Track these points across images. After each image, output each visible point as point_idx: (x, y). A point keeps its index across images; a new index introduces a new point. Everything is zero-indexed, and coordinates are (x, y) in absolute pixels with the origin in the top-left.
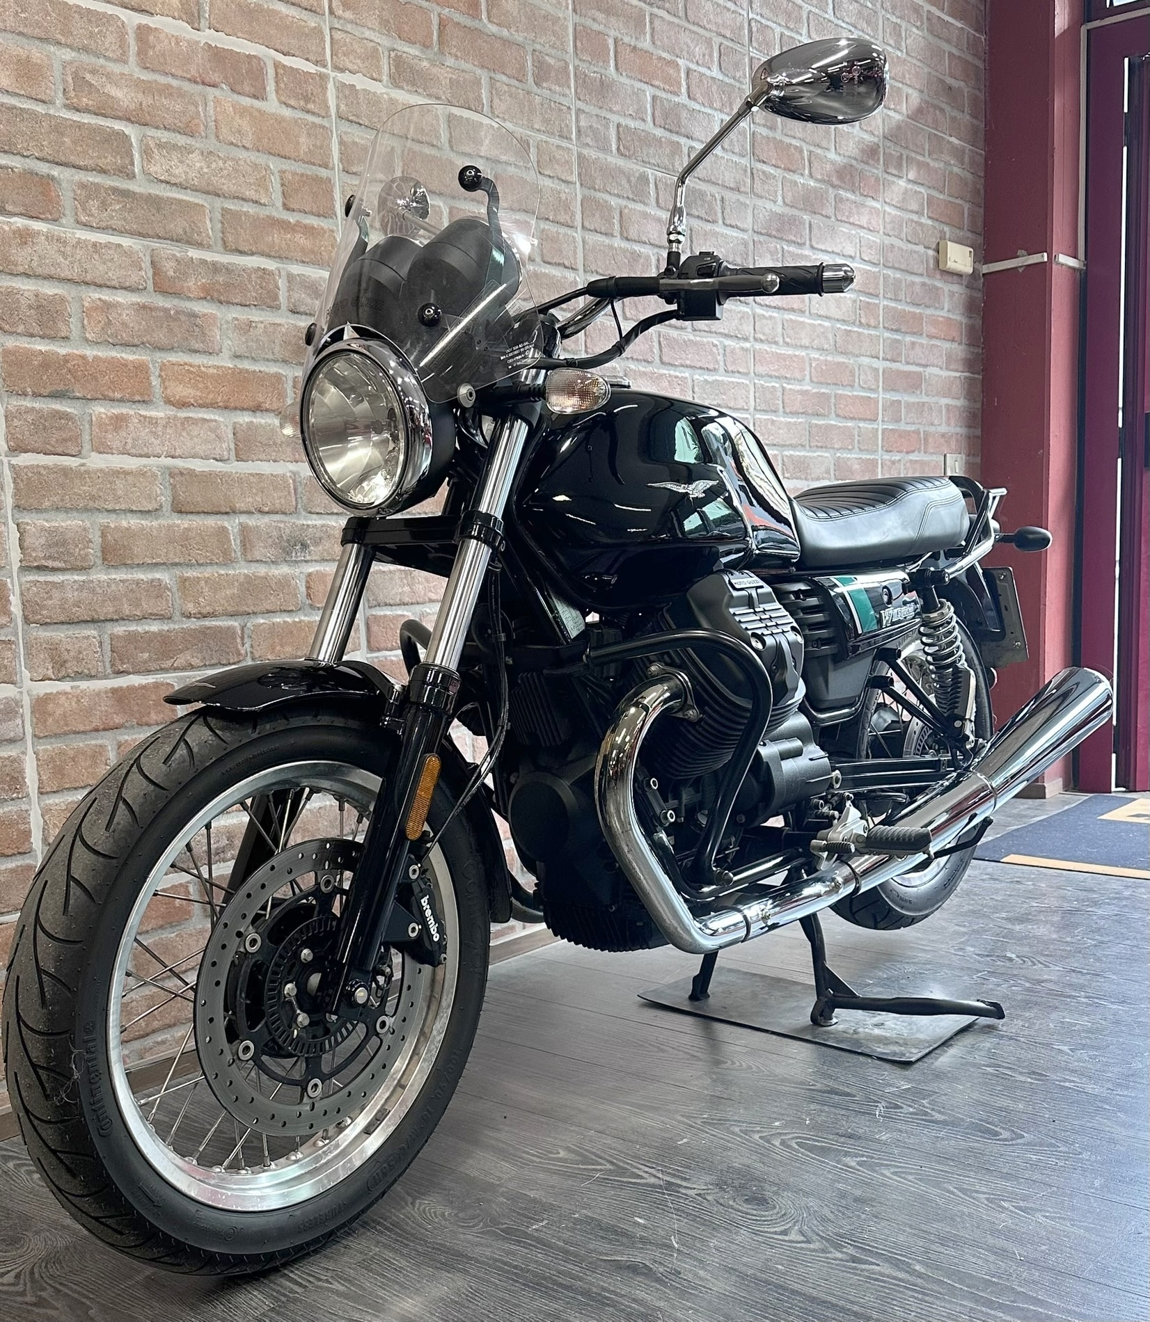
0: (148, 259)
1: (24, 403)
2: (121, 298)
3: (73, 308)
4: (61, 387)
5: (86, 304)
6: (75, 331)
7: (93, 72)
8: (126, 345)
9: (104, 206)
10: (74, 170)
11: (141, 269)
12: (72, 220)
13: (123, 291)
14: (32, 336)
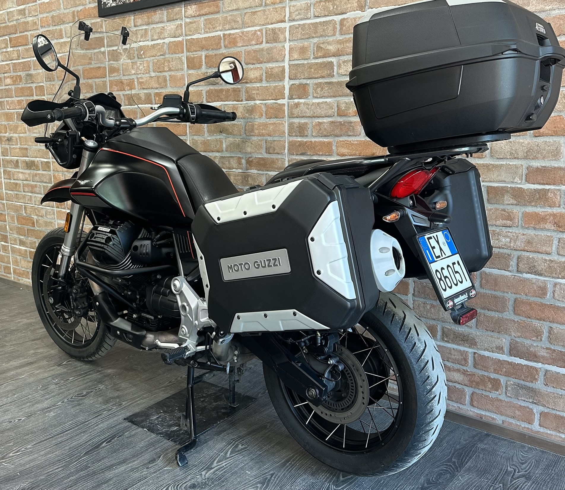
0: (336, 104)
1: (293, 157)
2: (325, 120)
3: (310, 126)
4: (304, 152)
5: (314, 124)
6: (310, 134)
7: (323, 43)
8: (325, 136)
9: (322, 89)
10: (314, 79)
11: (333, 109)
12: (312, 97)
13: (327, 118)
14: (297, 136)
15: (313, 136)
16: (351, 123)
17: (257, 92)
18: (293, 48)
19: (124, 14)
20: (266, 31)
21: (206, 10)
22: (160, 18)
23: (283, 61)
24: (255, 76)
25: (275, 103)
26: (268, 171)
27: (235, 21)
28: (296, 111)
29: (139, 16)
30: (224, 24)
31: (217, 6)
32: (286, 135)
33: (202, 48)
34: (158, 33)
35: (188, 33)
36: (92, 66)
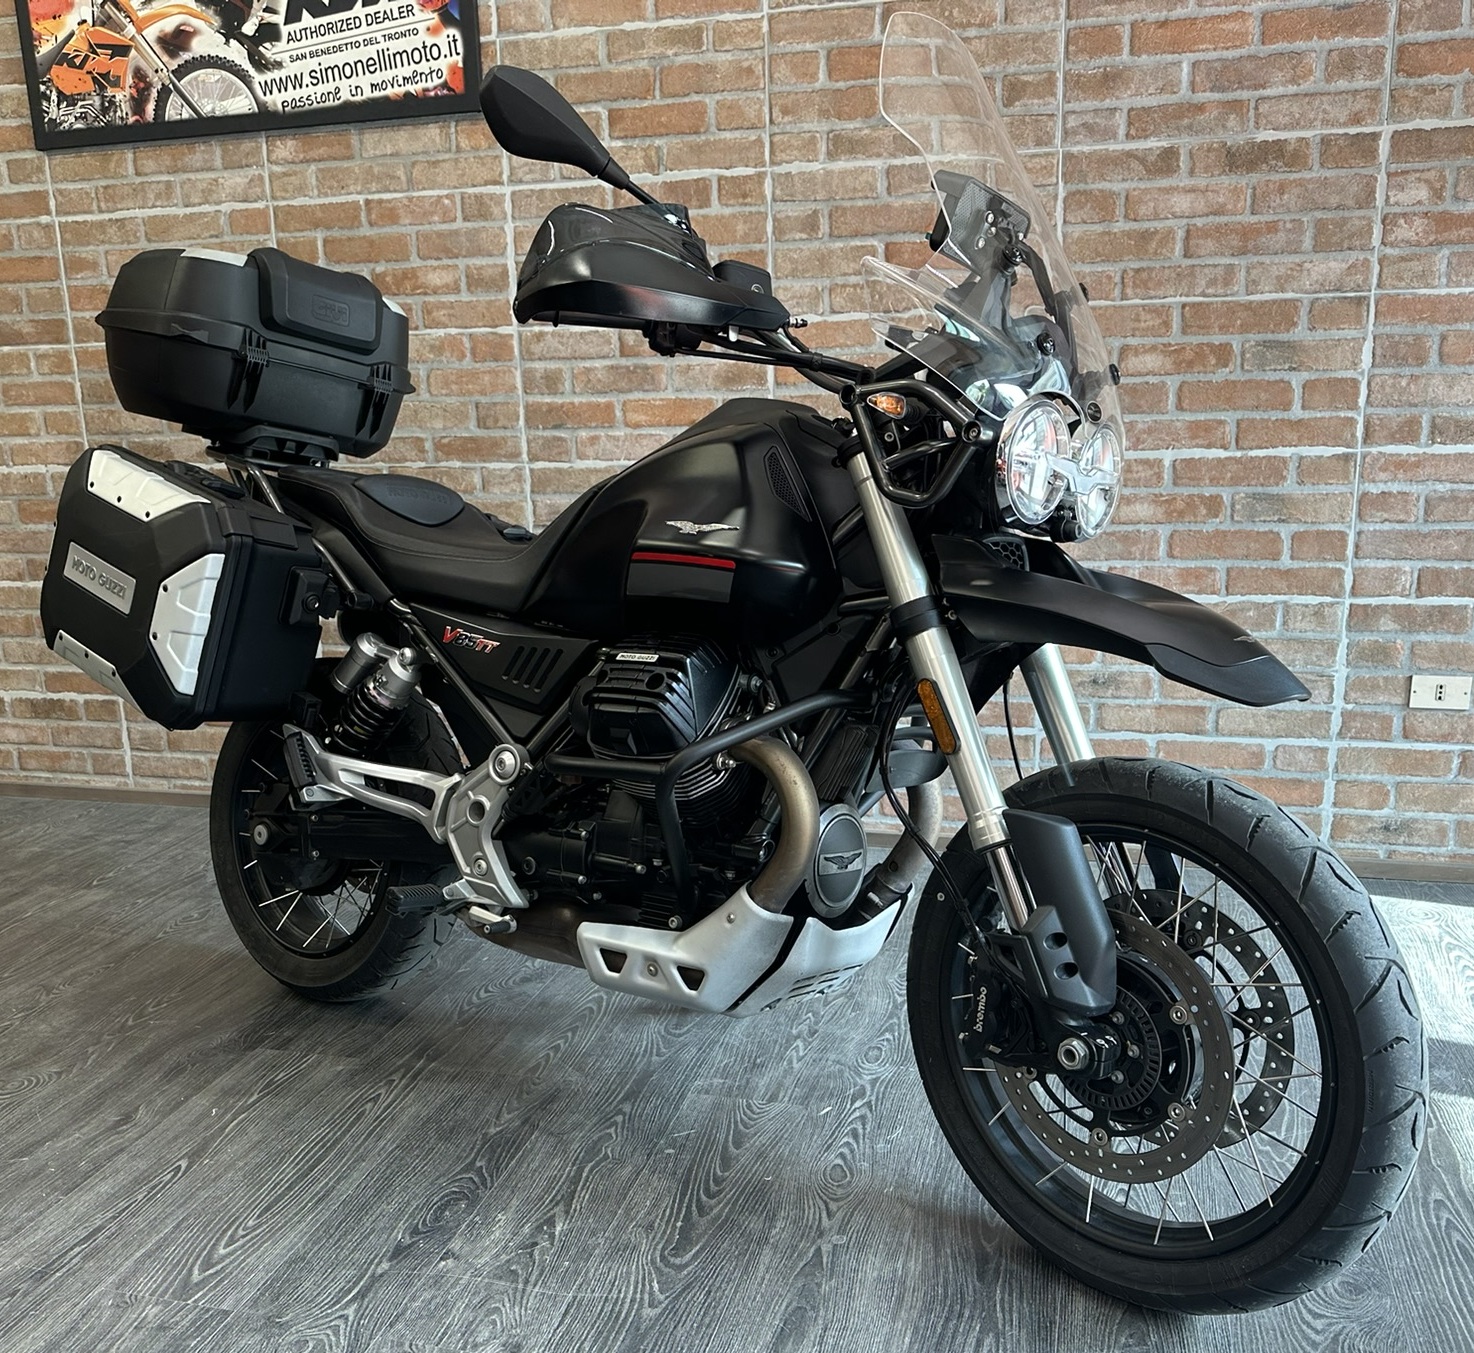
15: (575, 393)
16: (646, 368)
17: (451, 312)
18: (522, 233)
19: (105, 147)
20: (462, 198)
21: (322, 151)
22: (206, 161)
23: (503, 254)
24: (444, 282)
25: (492, 333)
26: (484, 461)
27: (392, 177)
28: (536, 349)
29: (150, 154)
30: (366, 182)
31: (349, 146)
32: (520, 392)
33: (316, 226)
34: (203, 191)
35: (278, 194)
36: (15, 255)
